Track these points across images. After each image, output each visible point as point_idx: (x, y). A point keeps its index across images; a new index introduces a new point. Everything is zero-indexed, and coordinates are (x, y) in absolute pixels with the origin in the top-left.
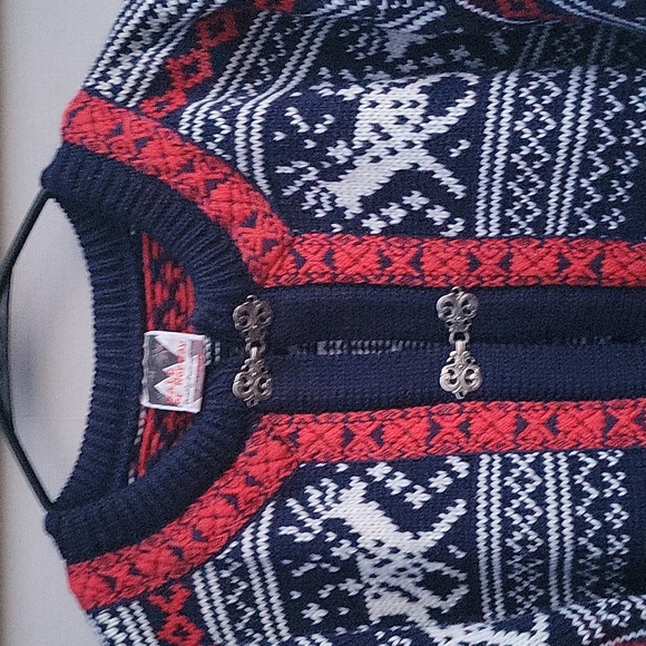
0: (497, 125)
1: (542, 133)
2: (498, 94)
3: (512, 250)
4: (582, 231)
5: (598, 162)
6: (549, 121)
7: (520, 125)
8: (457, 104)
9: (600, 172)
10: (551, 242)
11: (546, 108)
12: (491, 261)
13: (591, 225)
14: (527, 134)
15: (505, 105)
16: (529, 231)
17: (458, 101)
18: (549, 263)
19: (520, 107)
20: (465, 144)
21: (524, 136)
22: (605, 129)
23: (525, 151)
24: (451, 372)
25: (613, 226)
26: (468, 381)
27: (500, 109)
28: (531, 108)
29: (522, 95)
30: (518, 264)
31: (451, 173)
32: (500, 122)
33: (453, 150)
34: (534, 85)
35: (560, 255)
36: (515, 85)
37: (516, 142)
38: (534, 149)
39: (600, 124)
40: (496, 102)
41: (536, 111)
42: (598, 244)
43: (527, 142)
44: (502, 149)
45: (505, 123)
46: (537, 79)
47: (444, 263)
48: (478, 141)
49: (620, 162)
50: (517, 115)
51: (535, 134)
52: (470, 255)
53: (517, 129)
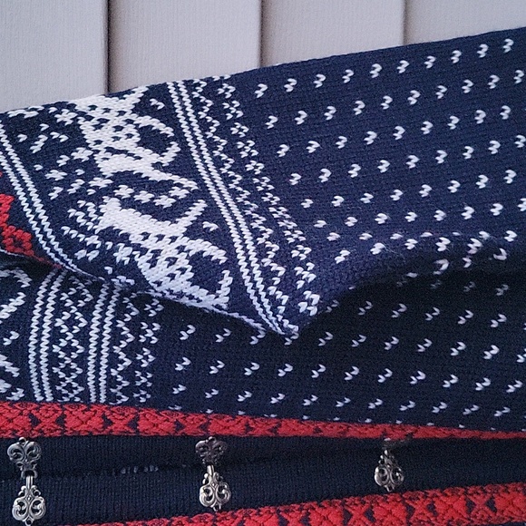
0: (41, 321)
1: (76, 330)
2: (43, 296)
3: (66, 412)
4: (119, 402)
5: (122, 356)
6: (82, 320)
7: (59, 322)
8: (10, 302)
9: (125, 364)
10: (95, 408)
11: (80, 310)
12: (48, 420)
13: (125, 399)
14: (65, 329)
15: (48, 306)
16: (77, 399)
17: (11, 300)
18: (96, 423)
19: (60, 308)
20: (15, 335)
21: (62, 331)
22: (125, 328)
23: (63, 343)
24: (21, 504)
25: (143, 400)
26: (35, 511)
27: (44, 308)
28: (68, 309)
29: (62, 299)
30: (71, 423)
31: (5, 358)
32: (43, 318)
33: (5, 339)
34: (73, 291)
35: (104, 417)
36: (57, 290)
37: (56, 335)
38: (70, 342)
39: (121, 324)
40: (41, 303)
41: (72, 311)
42: (132, 410)
43: (64, 336)
44: (45, 341)
45: (47, 320)
46: (75, 286)
47: (10, 421)
48: (25, 333)
49: (139, 357)
50: (57, 314)
51: (71, 330)
52: (30, 415)
53: (57, 325)
